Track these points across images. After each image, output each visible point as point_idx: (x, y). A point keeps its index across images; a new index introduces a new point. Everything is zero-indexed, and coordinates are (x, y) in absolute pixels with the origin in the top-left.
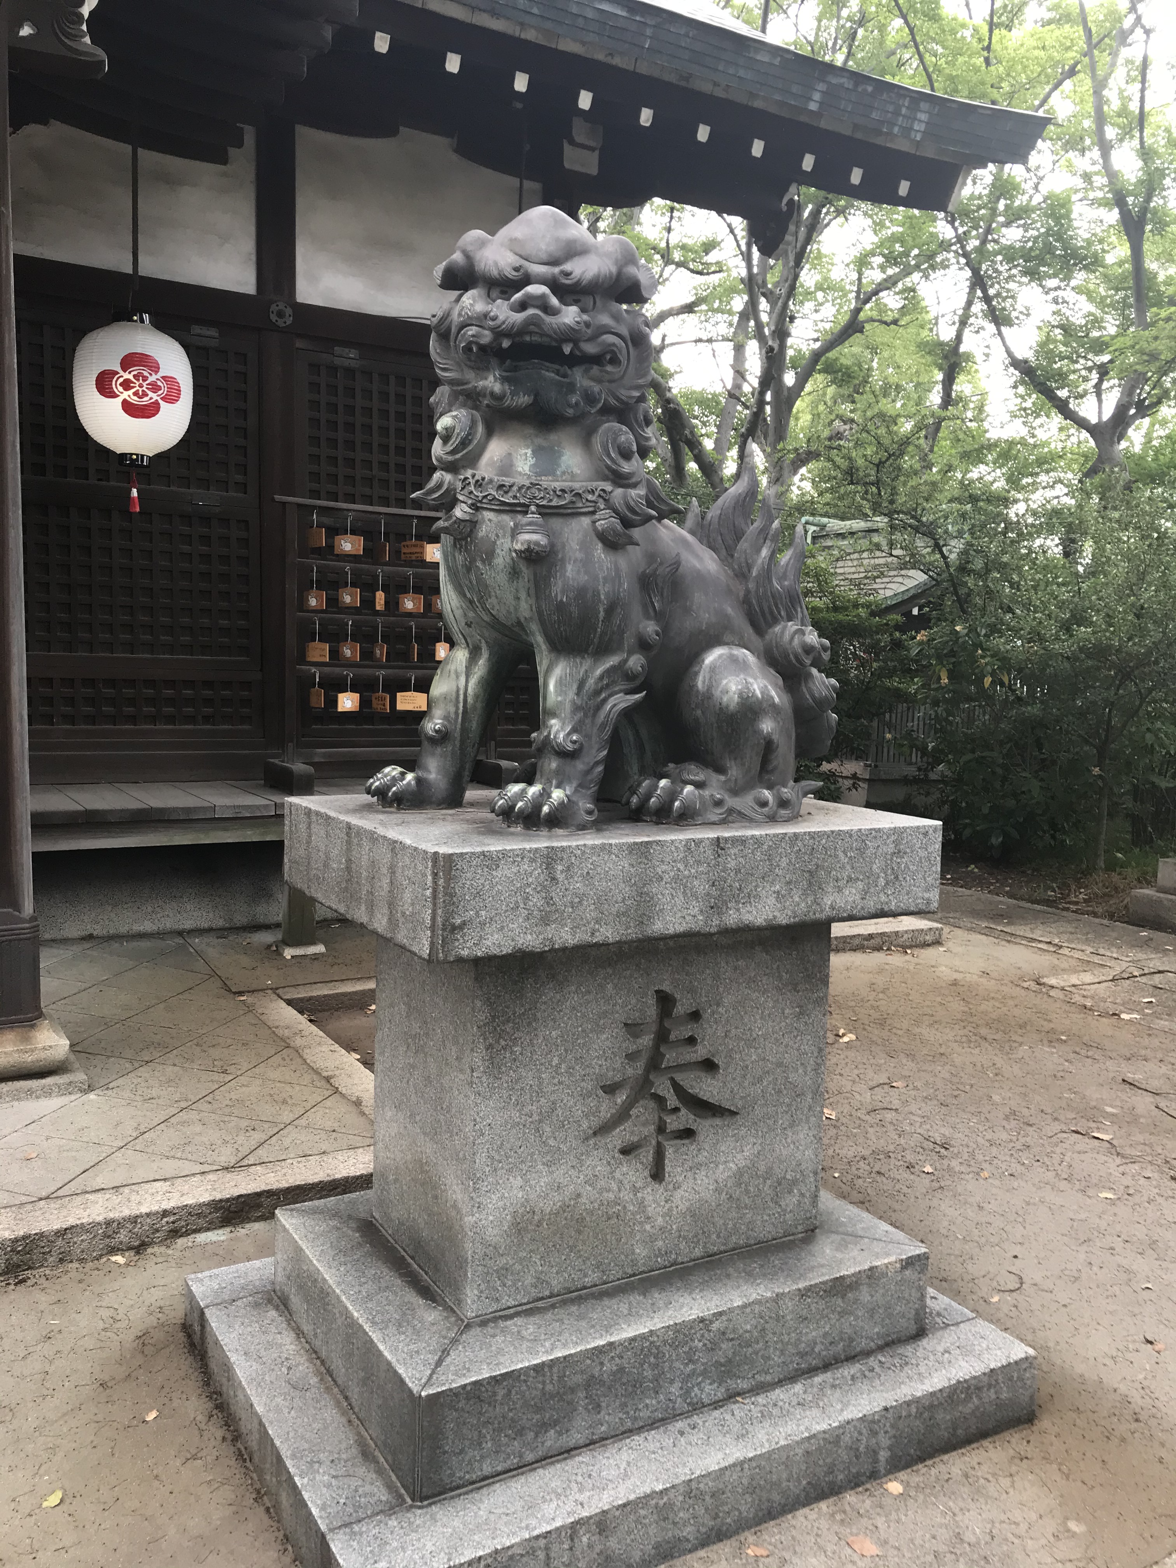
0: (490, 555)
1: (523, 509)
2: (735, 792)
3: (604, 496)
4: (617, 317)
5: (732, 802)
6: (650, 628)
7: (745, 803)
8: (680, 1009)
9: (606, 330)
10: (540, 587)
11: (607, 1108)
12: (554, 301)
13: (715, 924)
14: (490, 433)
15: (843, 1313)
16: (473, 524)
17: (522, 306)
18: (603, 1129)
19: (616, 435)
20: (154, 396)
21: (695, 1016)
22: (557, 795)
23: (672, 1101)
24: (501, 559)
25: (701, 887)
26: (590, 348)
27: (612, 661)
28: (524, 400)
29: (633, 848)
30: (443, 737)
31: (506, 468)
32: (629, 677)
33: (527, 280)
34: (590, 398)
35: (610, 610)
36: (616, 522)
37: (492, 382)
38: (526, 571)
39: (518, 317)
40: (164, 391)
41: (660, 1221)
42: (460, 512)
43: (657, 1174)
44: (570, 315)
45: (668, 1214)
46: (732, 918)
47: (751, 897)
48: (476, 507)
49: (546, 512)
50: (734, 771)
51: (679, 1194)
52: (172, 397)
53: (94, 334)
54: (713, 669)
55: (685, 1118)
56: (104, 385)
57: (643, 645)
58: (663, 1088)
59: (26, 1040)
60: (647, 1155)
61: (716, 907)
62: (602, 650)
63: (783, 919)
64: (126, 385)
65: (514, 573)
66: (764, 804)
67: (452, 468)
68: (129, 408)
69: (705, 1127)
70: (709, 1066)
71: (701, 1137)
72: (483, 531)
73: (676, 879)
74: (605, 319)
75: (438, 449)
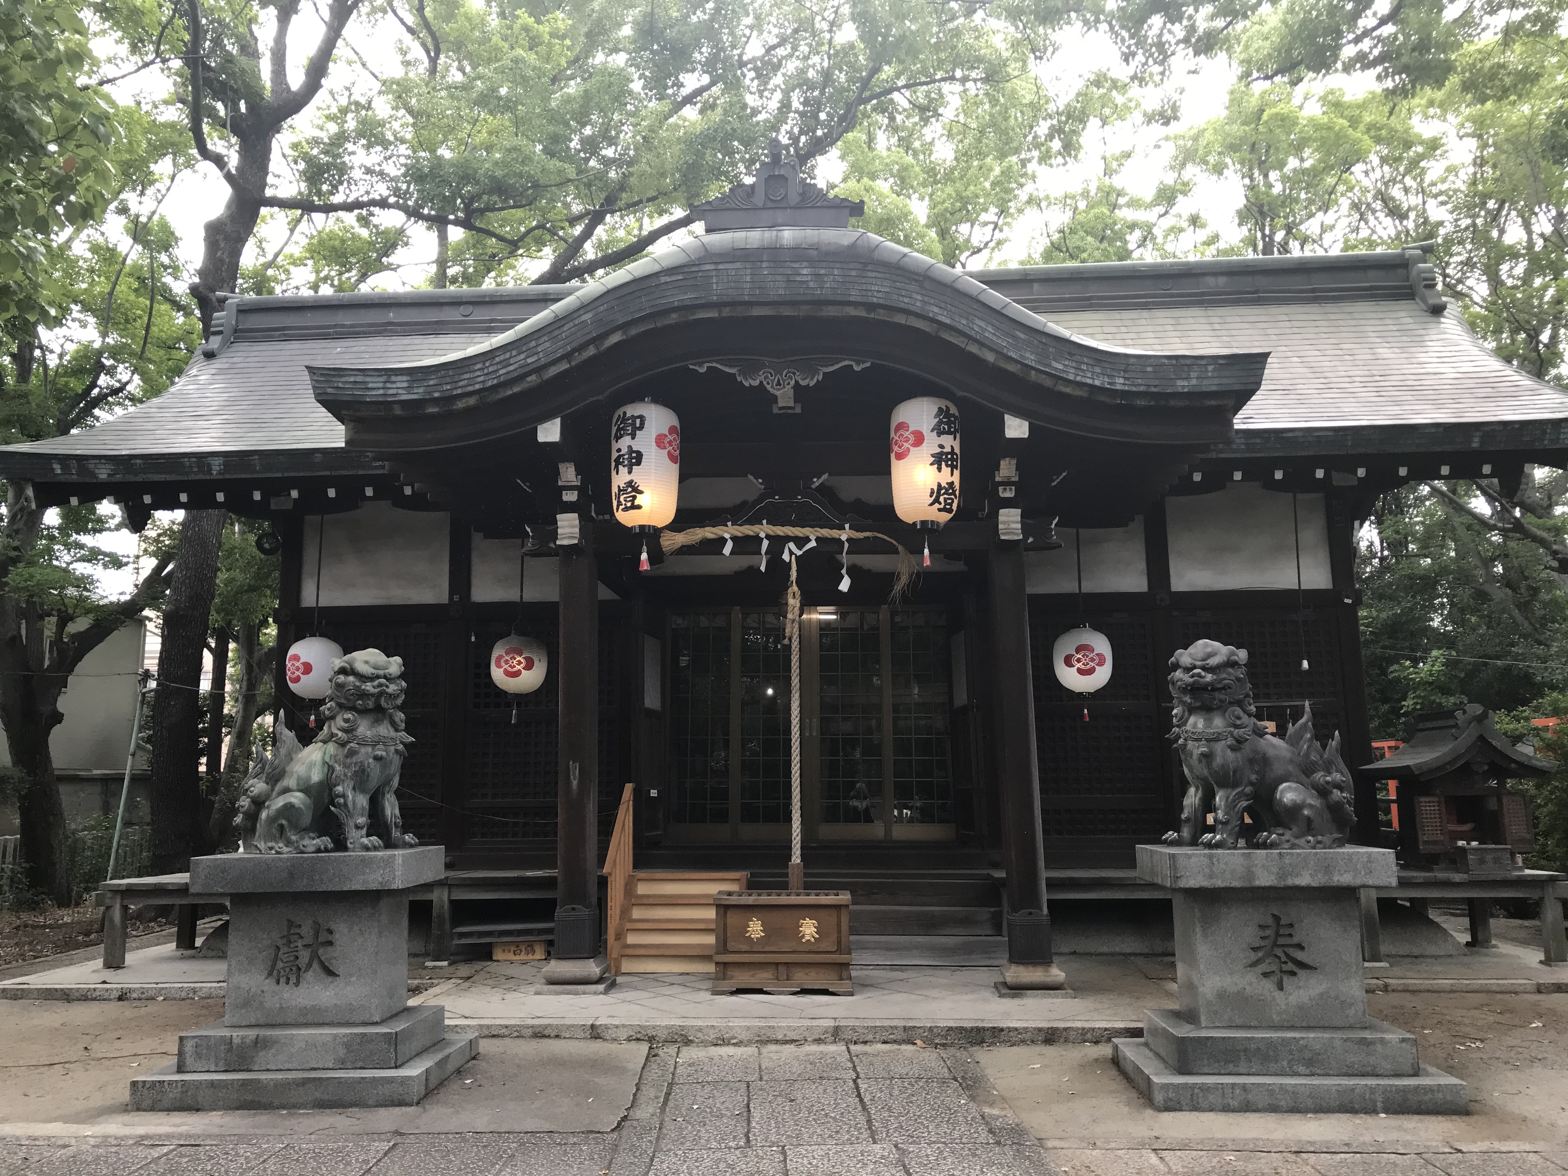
0: (1191, 755)
1: (1201, 740)
2: (1297, 837)
3: (1231, 733)
4: (1229, 674)
5: (1293, 840)
6: (1253, 777)
7: (1302, 841)
8: (1283, 922)
9: (1225, 679)
10: (1209, 765)
11: (1254, 956)
12: (1203, 673)
13: (1282, 884)
14: (1190, 714)
15: (1368, 1054)
16: (1185, 745)
17: (1192, 676)
18: (1254, 964)
19: (1233, 712)
20: (1092, 664)
21: (1291, 925)
22: (1218, 837)
23: (1284, 959)
24: (1195, 757)
25: (1275, 870)
26: (1219, 686)
27: (1240, 789)
28: (1198, 704)
29: (1243, 854)
30: (1188, 820)
31: (1195, 725)
32: (1246, 795)
33: (1195, 667)
34: (1221, 701)
35: (1235, 772)
36: (1234, 742)
37: (1188, 699)
38: (1204, 760)
39: (1191, 680)
40: (1097, 661)
41: (1283, 1007)
42: (1181, 741)
43: (1281, 988)
44: (1209, 677)
45: (1287, 1004)
46: (1290, 882)
47: (1298, 875)
48: (1185, 740)
49: (1207, 740)
50: (1295, 829)
51: (1291, 998)
52: (1101, 663)
53: (1062, 637)
54: (1282, 791)
55: (1290, 966)
56: (1068, 662)
57: (1251, 783)
58: (1279, 952)
59: (1047, 971)
60: (1275, 978)
61: (1282, 876)
62: (1234, 786)
63: (1314, 884)
64: (1079, 660)
65: (1200, 761)
66: (1309, 842)
67: (1178, 726)
68: (1080, 671)
69: (1302, 973)
70: (1300, 947)
71: (1299, 975)
72: (1189, 747)
73: (1263, 866)
74: (1224, 676)
75: (1174, 720)
